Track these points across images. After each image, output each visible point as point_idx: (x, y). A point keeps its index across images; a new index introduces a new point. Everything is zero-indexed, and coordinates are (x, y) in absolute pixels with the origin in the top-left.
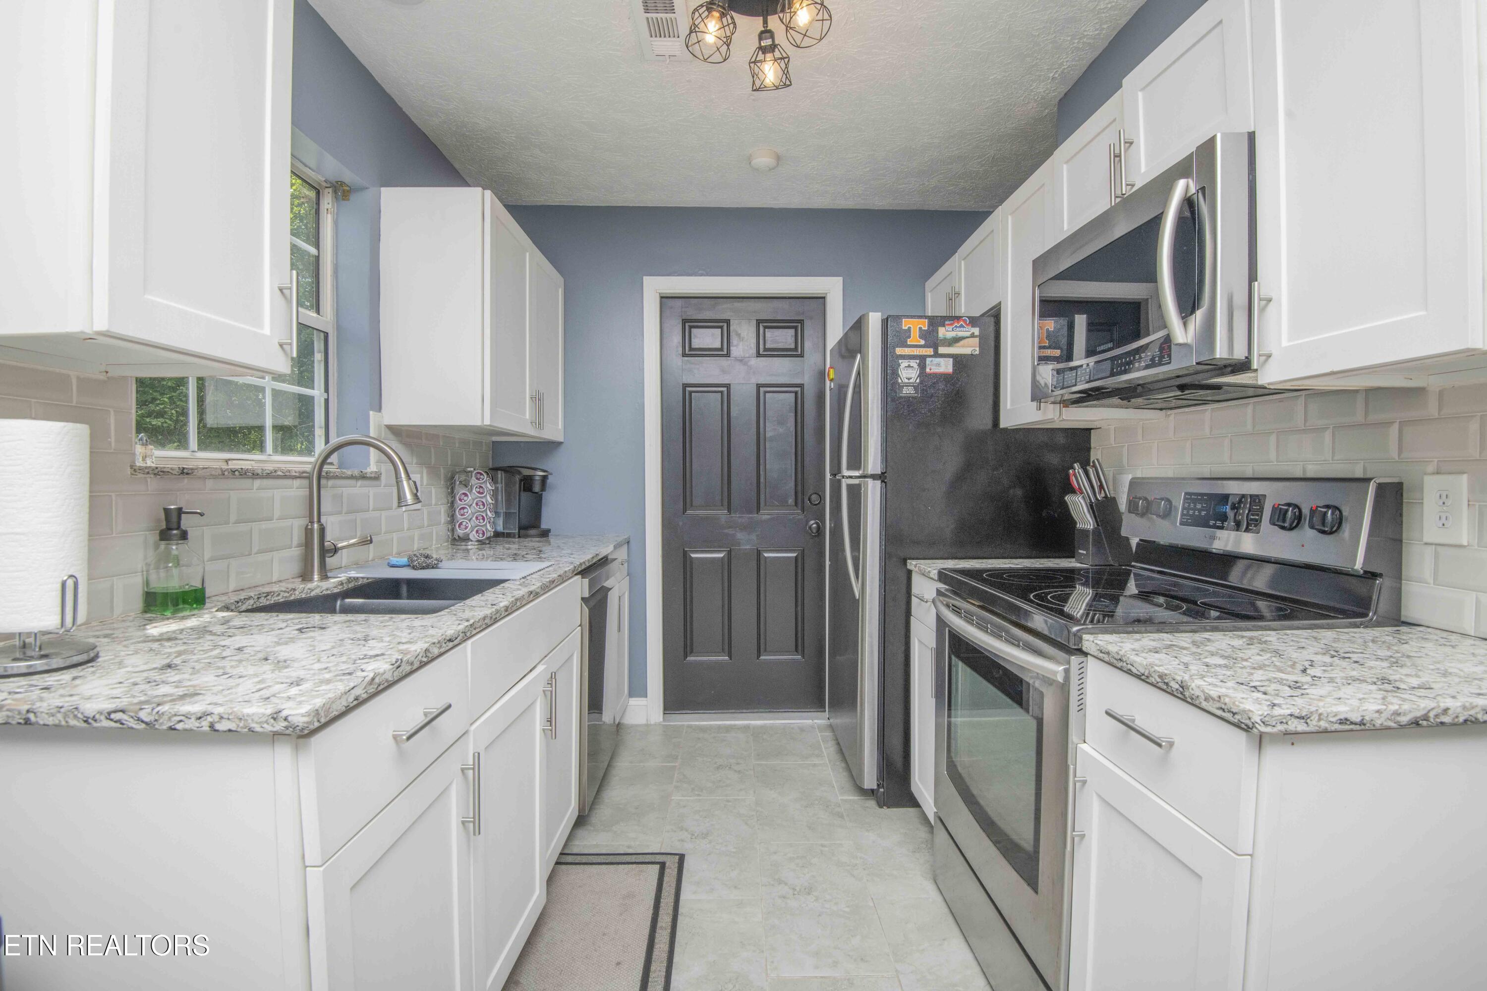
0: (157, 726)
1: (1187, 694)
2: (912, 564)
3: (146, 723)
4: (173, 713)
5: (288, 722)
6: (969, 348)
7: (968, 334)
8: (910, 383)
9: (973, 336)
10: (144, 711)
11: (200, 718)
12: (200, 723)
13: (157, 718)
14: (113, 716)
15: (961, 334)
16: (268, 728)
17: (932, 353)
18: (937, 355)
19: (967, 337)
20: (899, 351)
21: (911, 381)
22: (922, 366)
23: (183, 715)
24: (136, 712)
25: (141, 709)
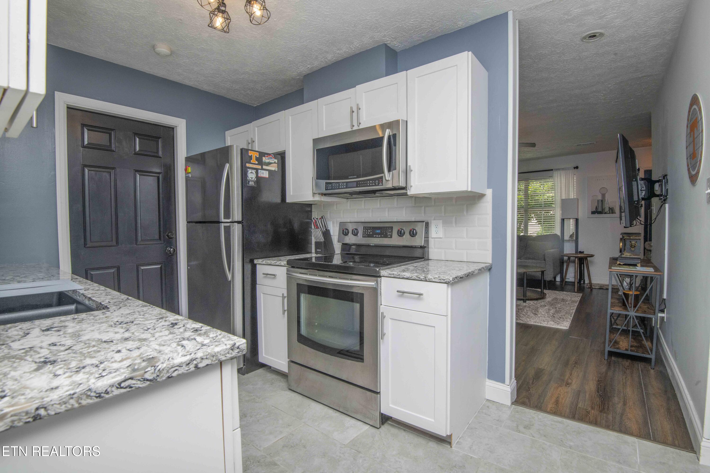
0: (158, 380)
1: (427, 279)
2: (256, 261)
3: (150, 380)
4: (171, 367)
5: (240, 349)
6: (274, 168)
7: (273, 162)
8: (252, 180)
9: (275, 163)
10: (149, 372)
11: (189, 364)
12: (188, 367)
13: (158, 374)
14: (122, 385)
15: (271, 161)
16: (229, 356)
17: (261, 168)
18: (262, 169)
19: (273, 163)
20: (248, 165)
21: (253, 179)
22: (257, 173)
23: (177, 366)
24: (143, 375)
25: (146, 372)
